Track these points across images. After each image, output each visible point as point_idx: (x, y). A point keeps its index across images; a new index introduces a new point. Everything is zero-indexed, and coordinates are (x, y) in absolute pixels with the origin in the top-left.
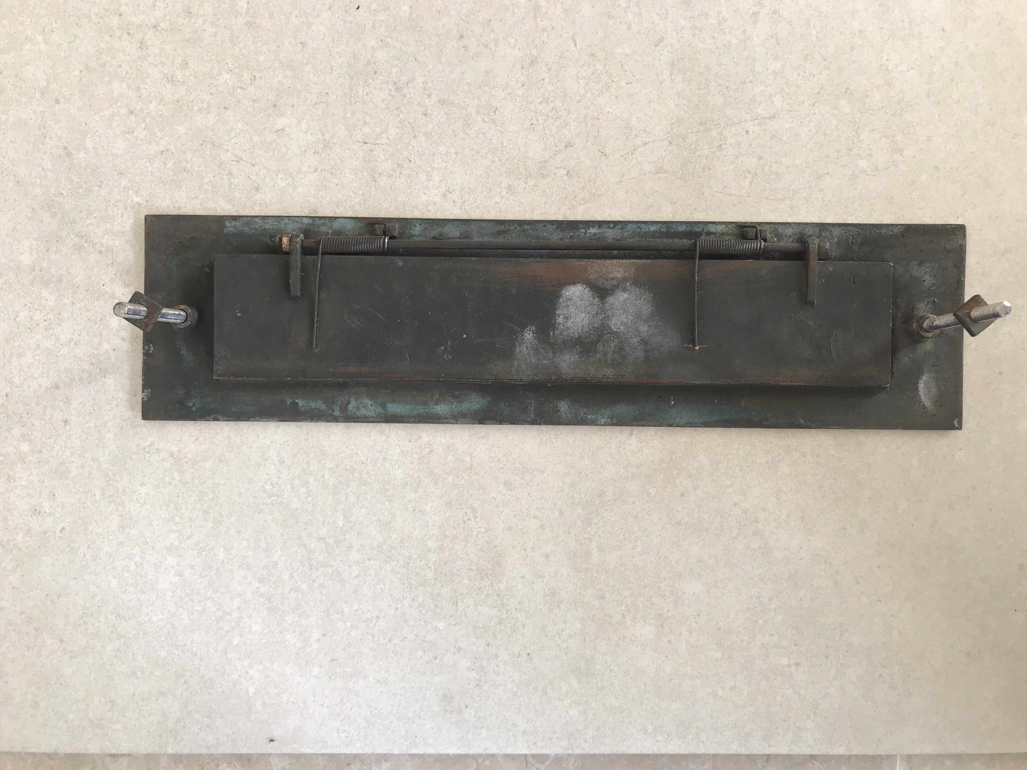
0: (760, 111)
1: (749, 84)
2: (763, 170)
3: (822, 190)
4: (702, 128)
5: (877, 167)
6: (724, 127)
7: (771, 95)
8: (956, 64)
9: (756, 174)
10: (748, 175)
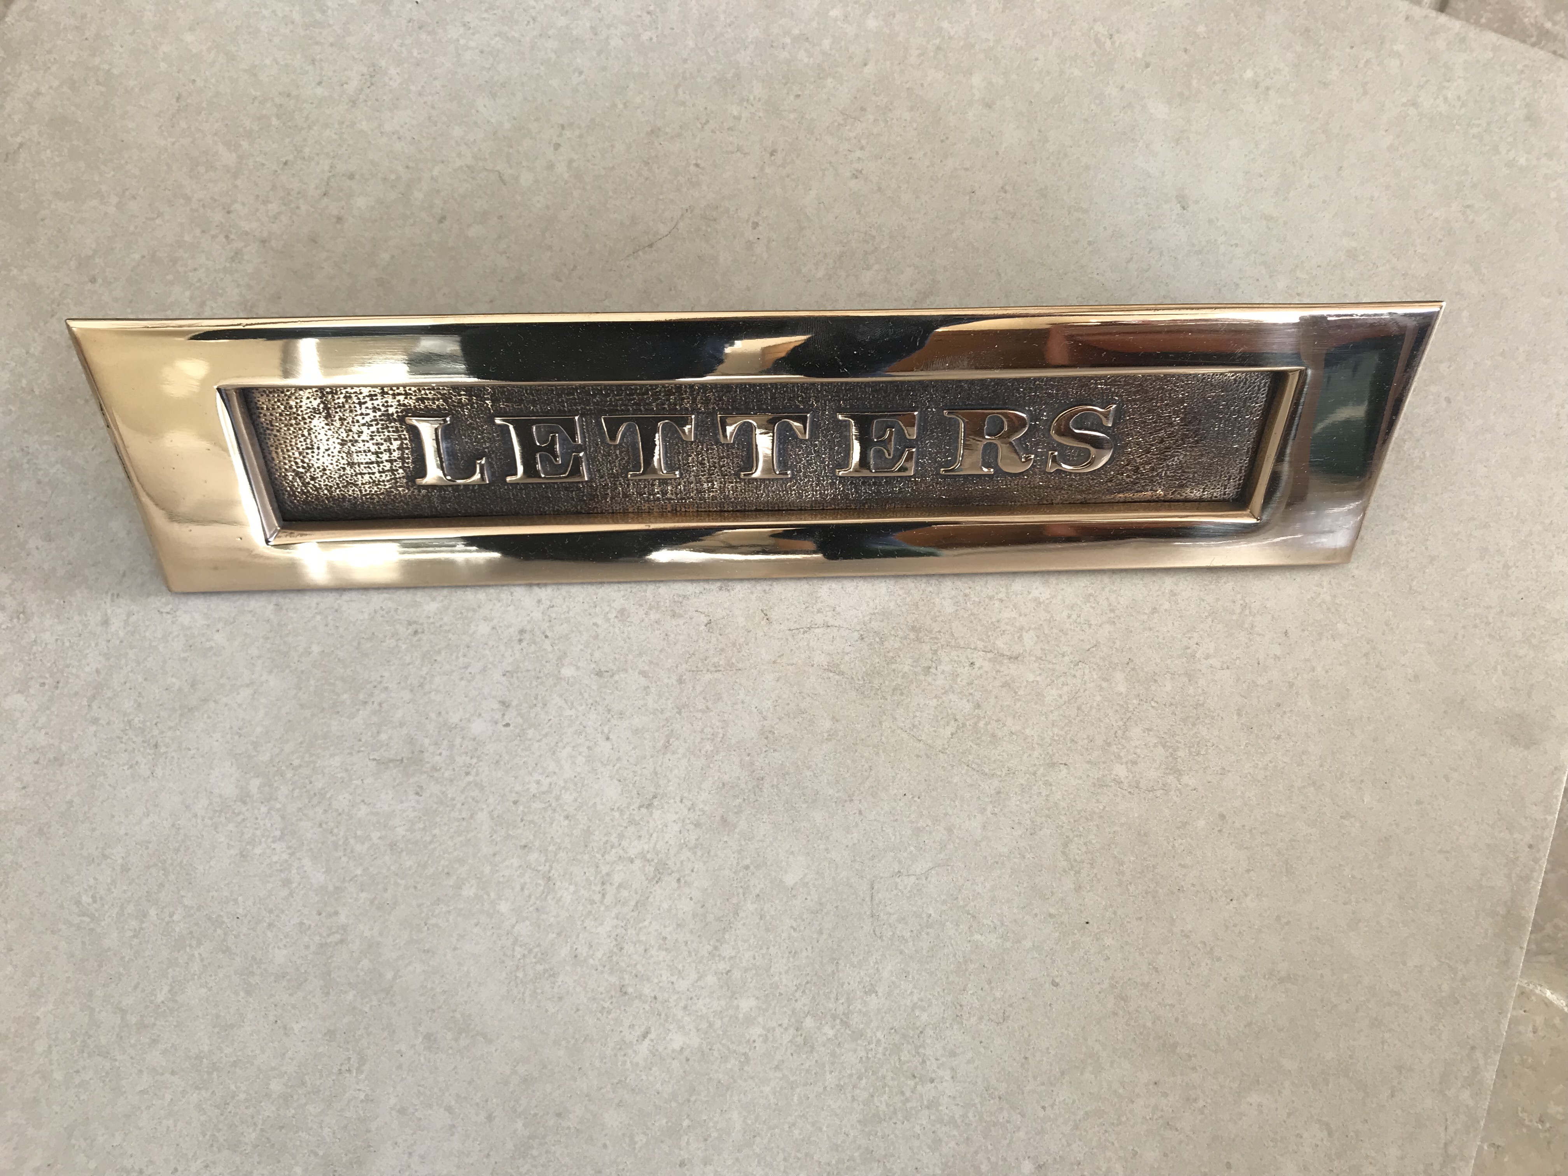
0: (1000, 643)
1: (997, 603)
2: (976, 724)
3: (1051, 785)
4: (912, 636)
5: (1138, 782)
6: (942, 646)
7: (1022, 628)
8: (1291, 685)
9: (964, 725)
10: (952, 722)
